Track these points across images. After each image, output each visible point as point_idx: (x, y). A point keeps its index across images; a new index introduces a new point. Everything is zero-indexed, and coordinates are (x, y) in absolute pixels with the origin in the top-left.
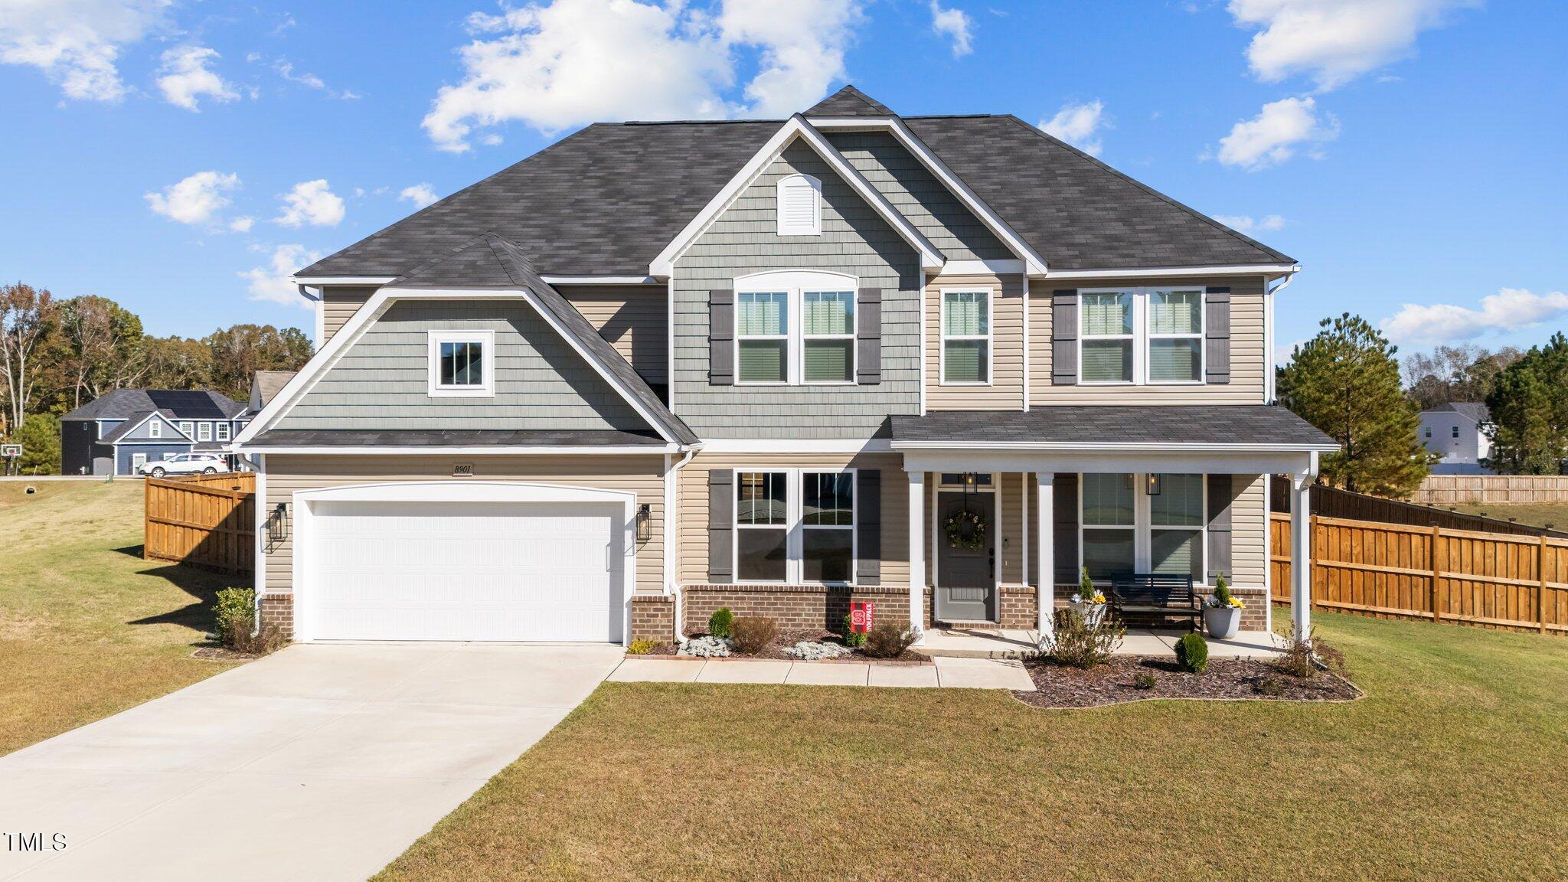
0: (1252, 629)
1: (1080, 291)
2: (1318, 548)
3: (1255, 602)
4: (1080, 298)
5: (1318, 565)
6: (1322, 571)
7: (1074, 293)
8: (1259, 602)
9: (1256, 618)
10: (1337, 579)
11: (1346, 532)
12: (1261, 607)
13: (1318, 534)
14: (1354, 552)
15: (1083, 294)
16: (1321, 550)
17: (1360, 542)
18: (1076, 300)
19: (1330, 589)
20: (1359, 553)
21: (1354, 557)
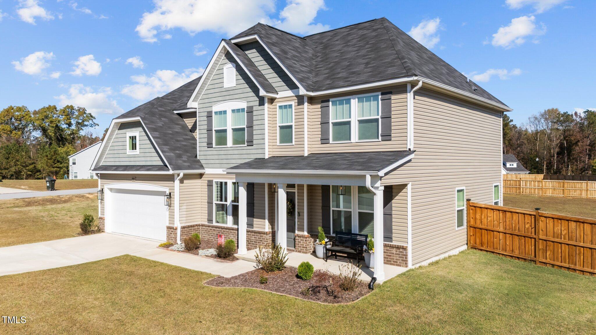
0: (400, 266)
1: (331, 100)
2: (540, 229)
3: (401, 252)
4: (330, 103)
5: (540, 239)
6: (543, 243)
7: (328, 101)
8: (403, 252)
9: (402, 260)
10: (551, 248)
11: (558, 221)
12: (404, 255)
13: (540, 222)
14: (562, 233)
15: (332, 102)
16: (542, 230)
17: (566, 228)
18: (329, 104)
19: (547, 253)
20: (565, 234)
21: (562, 236)
